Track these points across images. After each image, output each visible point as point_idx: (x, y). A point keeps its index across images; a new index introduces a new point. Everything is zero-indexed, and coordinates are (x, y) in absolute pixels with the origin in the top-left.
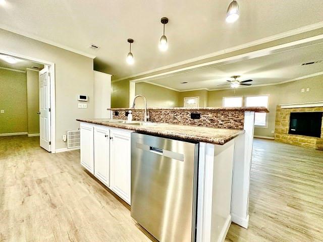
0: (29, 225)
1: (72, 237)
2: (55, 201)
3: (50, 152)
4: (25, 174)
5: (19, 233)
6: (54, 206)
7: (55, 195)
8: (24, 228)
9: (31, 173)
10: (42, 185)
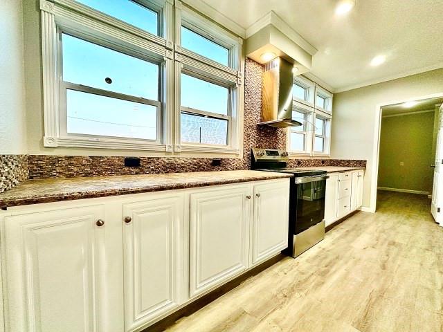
0: (355, 263)
1: (374, 295)
2: (389, 265)
3: (438, 223)
4: (386, 231)
5: (346, 263)
6: (384, 267)
7: (393, 262)
8: (351, 262)
9: (392, 233)
10: (392, 247)
